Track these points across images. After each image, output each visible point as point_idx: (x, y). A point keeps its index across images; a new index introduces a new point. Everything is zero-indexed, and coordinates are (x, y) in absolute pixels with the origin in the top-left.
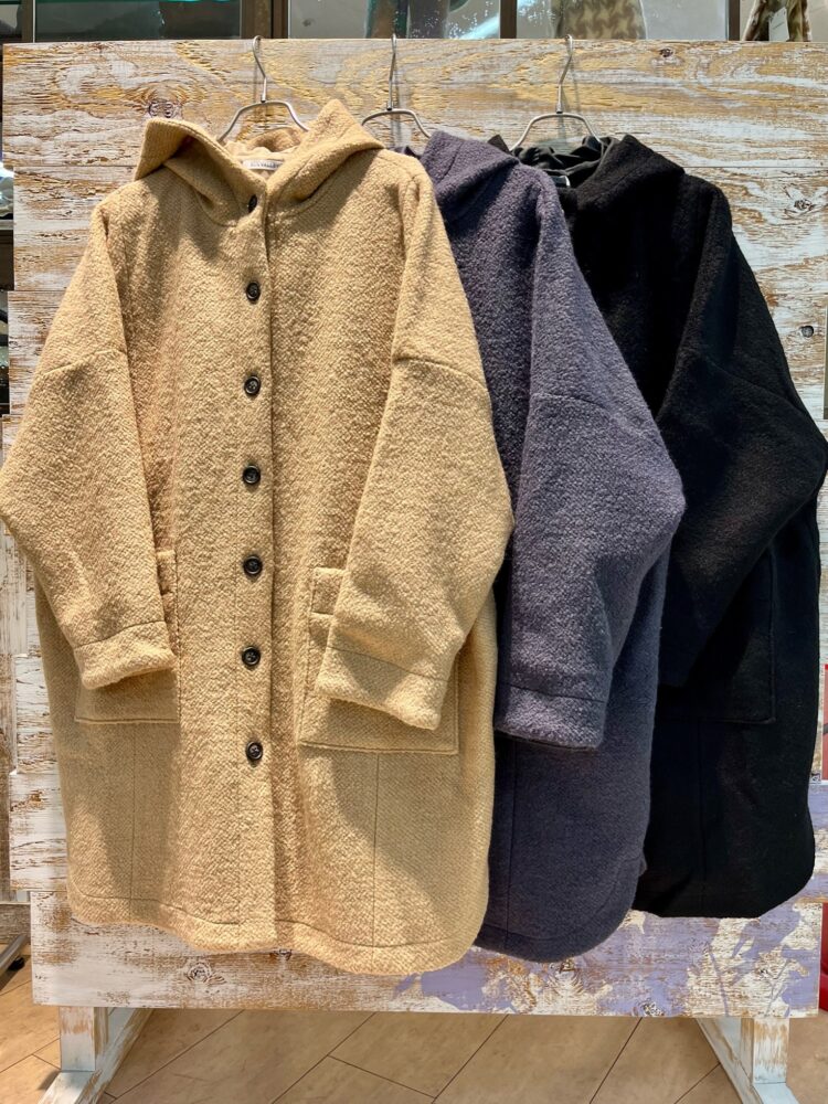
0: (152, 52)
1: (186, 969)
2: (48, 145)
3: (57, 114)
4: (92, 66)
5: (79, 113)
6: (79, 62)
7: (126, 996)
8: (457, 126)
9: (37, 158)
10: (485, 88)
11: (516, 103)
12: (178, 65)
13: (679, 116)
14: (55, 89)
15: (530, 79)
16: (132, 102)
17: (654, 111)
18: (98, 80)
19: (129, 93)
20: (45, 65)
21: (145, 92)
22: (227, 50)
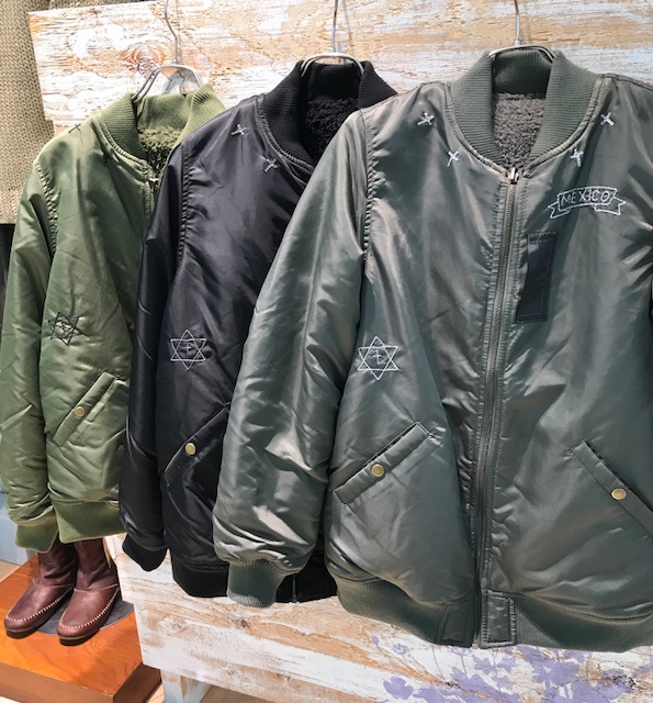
0: (134, 15)
1: (227, 668)
2: (72, 103)
3: (76, 74)
4: (92, 31)
5: (90, 73)
6: (84, 27)
7: (194, 674)
8: (390, 70)
9: (67, 113)
10: (416, 29)
11: (447, 43)
12: (155, 26)
13: (622, 48)
14: (69, 53)
15: (462, 17)
16: (125, 62)
17: (592, 44)
18: (98, 44)
19: (123, 54)
20: (59, 30)
21: (133, 54)
22: (190, 9)
